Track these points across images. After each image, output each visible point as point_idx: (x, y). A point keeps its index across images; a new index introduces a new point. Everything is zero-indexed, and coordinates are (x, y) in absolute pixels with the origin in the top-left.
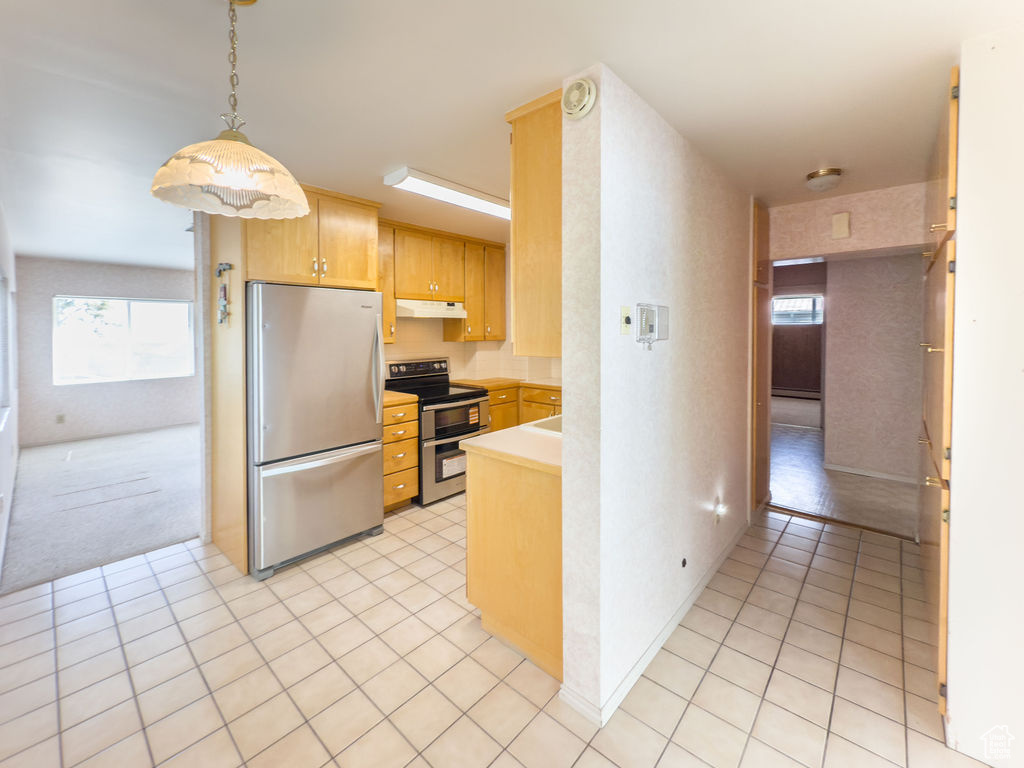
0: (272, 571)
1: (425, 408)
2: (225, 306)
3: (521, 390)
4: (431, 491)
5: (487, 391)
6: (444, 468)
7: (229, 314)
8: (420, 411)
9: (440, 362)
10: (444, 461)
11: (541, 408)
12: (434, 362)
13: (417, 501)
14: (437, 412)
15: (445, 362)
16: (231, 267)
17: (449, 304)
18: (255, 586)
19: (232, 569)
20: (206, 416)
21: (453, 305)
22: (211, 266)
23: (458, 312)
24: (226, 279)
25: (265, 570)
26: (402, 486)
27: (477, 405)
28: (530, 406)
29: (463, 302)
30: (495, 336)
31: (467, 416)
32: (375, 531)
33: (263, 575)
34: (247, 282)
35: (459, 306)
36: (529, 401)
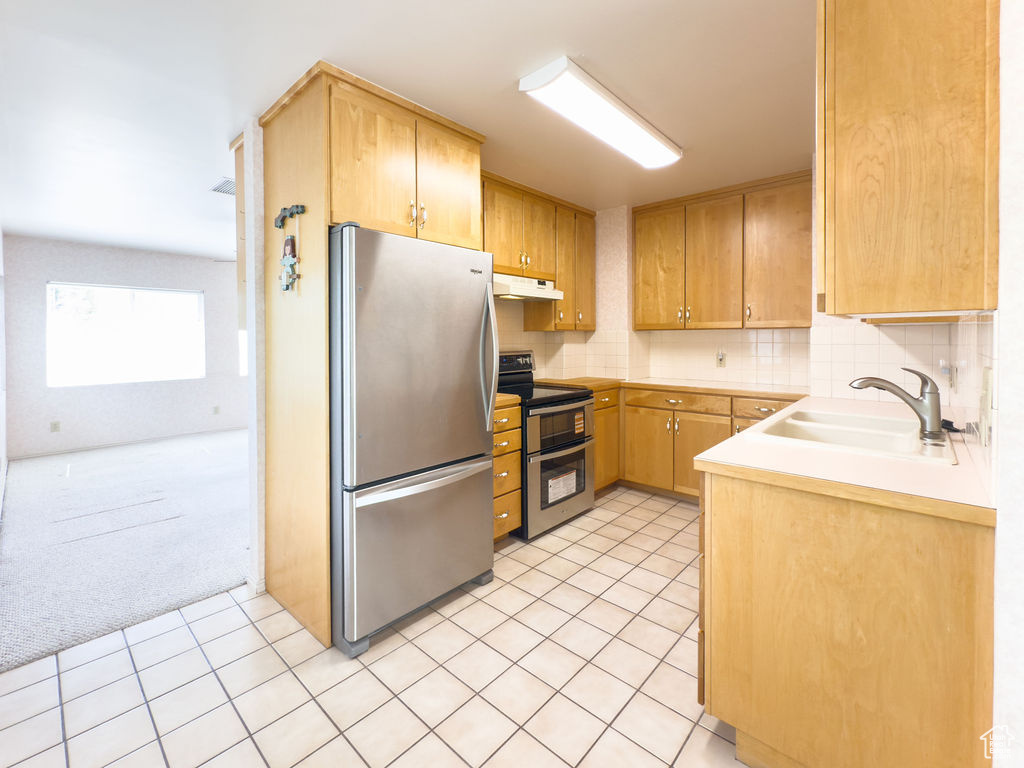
0: (367, 643)
1: (531, 412)
2: (292, 266)
3: (622, 392)
4: (537, 520)
5: (591, 392)
6: (550, 490)
7: (299, 276)
8: (525, 416)
9: (525, 356)
10: (550, 482)
11: (653, 414)
12: (518, 357)
13: (520, 534)
14: (543, 416)
15: (529, 356)
16: (302, 210)
17: (540, 283)
18: (349, 667)
19: (306, 635)
20: (258, 421)
21: (543, 283)
22: (266, 218)
23: (548, 292)
24: (293, 225)
25: (359, 641)
26: (505, 515)
27: (582, 409)
28: (636, 411)
29: (555, 281)
30: (586, 326)
31: (571, 424)
32: (484, 578)
33: (354, 650)
34: (330, 228)
35: (549, 284)
36: (636, 405)
